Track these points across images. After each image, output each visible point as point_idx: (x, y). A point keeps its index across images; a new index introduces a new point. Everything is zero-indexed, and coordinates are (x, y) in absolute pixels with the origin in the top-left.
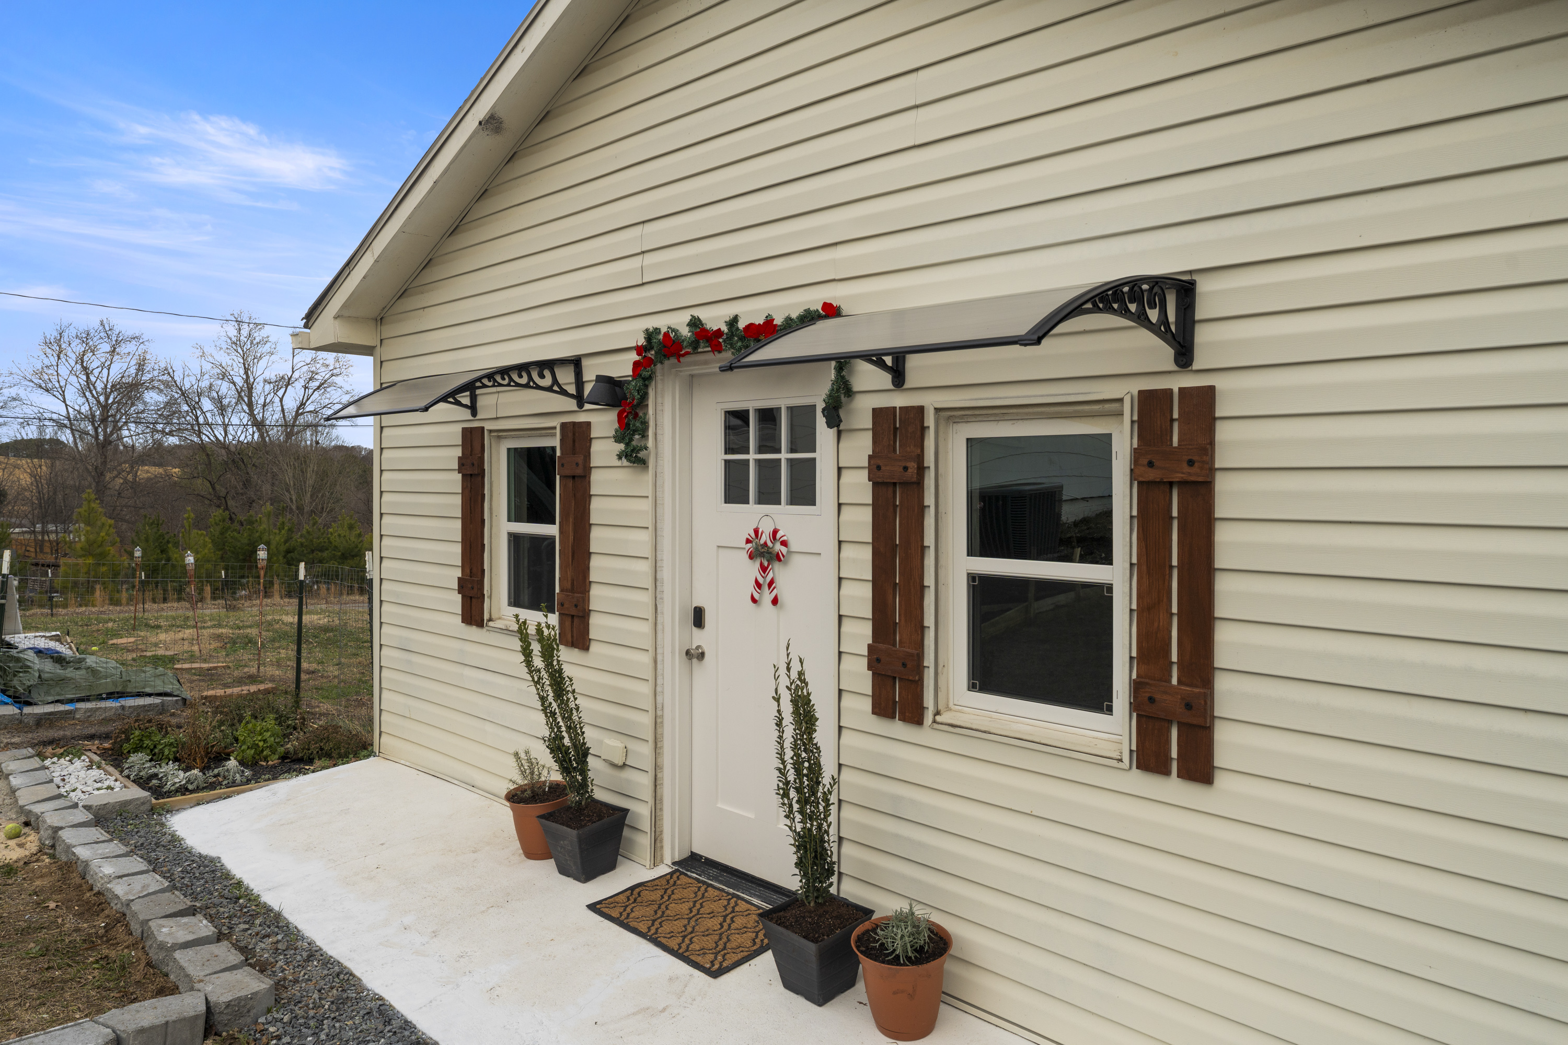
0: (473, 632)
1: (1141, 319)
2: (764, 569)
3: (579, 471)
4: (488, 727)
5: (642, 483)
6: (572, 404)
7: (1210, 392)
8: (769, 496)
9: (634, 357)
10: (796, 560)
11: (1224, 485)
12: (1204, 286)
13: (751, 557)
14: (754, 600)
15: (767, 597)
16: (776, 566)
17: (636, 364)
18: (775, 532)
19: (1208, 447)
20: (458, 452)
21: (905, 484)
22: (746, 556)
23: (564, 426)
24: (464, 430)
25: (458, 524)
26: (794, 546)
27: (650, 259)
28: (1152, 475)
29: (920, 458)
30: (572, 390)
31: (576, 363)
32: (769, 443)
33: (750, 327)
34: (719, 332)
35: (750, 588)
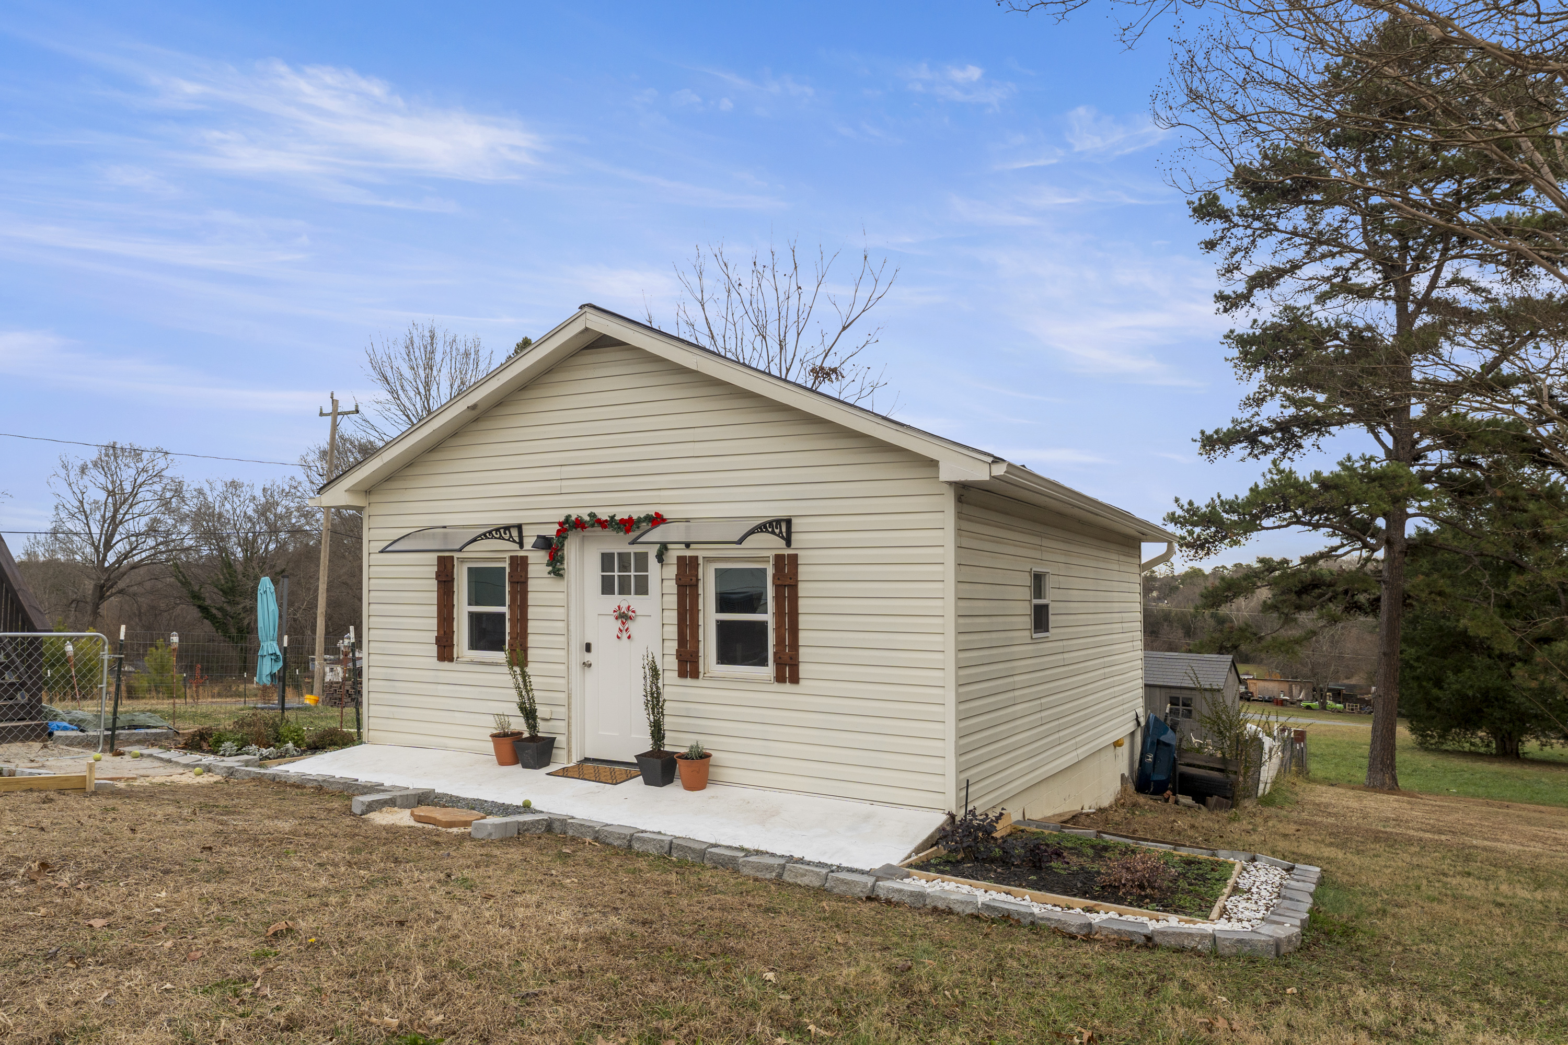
0: (446, 665)
1: (773, 533)
2: (624, 623)
3: (522, 580)
4: (457, 714)
5: (560, 585)
6: (517, 547)
7: (796, 555)
8: (624, 590)
9: (557, 527)
10: (639, 619)
11: (801, 586)
12: (794, 521)
13: (617, 618)
14: (618, 637)
15: (625, 635)
16: (629, 621)
17: (558, 531)
18: (629, 607)
19: (796, 574)
20: (435, 569)
21: (690, 586)
22: (613, 618)
23: (511, 557)
24: (439, 557)
25: (435, 608)
26: (638, 613)
27: (564, 483)
28: (779, 582)
29: (697, 575)
30: (517, 539)
31: (519, 527)
32: (624, 567)
33: (622, 520)
34: (606, 521)
35: (617, 632)
